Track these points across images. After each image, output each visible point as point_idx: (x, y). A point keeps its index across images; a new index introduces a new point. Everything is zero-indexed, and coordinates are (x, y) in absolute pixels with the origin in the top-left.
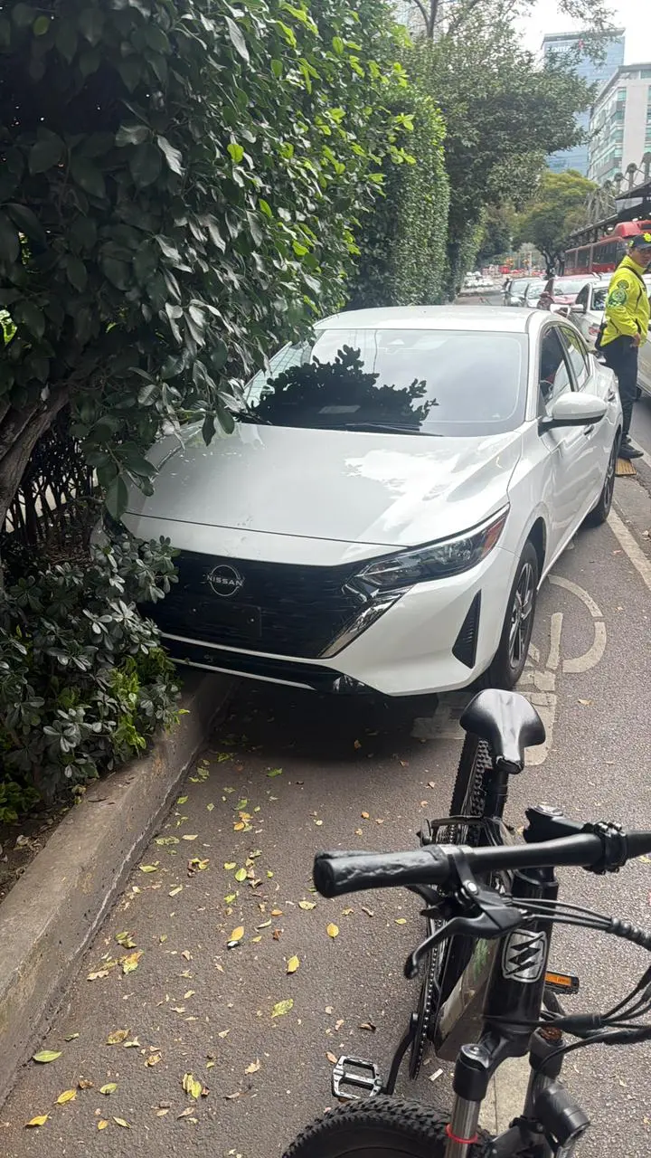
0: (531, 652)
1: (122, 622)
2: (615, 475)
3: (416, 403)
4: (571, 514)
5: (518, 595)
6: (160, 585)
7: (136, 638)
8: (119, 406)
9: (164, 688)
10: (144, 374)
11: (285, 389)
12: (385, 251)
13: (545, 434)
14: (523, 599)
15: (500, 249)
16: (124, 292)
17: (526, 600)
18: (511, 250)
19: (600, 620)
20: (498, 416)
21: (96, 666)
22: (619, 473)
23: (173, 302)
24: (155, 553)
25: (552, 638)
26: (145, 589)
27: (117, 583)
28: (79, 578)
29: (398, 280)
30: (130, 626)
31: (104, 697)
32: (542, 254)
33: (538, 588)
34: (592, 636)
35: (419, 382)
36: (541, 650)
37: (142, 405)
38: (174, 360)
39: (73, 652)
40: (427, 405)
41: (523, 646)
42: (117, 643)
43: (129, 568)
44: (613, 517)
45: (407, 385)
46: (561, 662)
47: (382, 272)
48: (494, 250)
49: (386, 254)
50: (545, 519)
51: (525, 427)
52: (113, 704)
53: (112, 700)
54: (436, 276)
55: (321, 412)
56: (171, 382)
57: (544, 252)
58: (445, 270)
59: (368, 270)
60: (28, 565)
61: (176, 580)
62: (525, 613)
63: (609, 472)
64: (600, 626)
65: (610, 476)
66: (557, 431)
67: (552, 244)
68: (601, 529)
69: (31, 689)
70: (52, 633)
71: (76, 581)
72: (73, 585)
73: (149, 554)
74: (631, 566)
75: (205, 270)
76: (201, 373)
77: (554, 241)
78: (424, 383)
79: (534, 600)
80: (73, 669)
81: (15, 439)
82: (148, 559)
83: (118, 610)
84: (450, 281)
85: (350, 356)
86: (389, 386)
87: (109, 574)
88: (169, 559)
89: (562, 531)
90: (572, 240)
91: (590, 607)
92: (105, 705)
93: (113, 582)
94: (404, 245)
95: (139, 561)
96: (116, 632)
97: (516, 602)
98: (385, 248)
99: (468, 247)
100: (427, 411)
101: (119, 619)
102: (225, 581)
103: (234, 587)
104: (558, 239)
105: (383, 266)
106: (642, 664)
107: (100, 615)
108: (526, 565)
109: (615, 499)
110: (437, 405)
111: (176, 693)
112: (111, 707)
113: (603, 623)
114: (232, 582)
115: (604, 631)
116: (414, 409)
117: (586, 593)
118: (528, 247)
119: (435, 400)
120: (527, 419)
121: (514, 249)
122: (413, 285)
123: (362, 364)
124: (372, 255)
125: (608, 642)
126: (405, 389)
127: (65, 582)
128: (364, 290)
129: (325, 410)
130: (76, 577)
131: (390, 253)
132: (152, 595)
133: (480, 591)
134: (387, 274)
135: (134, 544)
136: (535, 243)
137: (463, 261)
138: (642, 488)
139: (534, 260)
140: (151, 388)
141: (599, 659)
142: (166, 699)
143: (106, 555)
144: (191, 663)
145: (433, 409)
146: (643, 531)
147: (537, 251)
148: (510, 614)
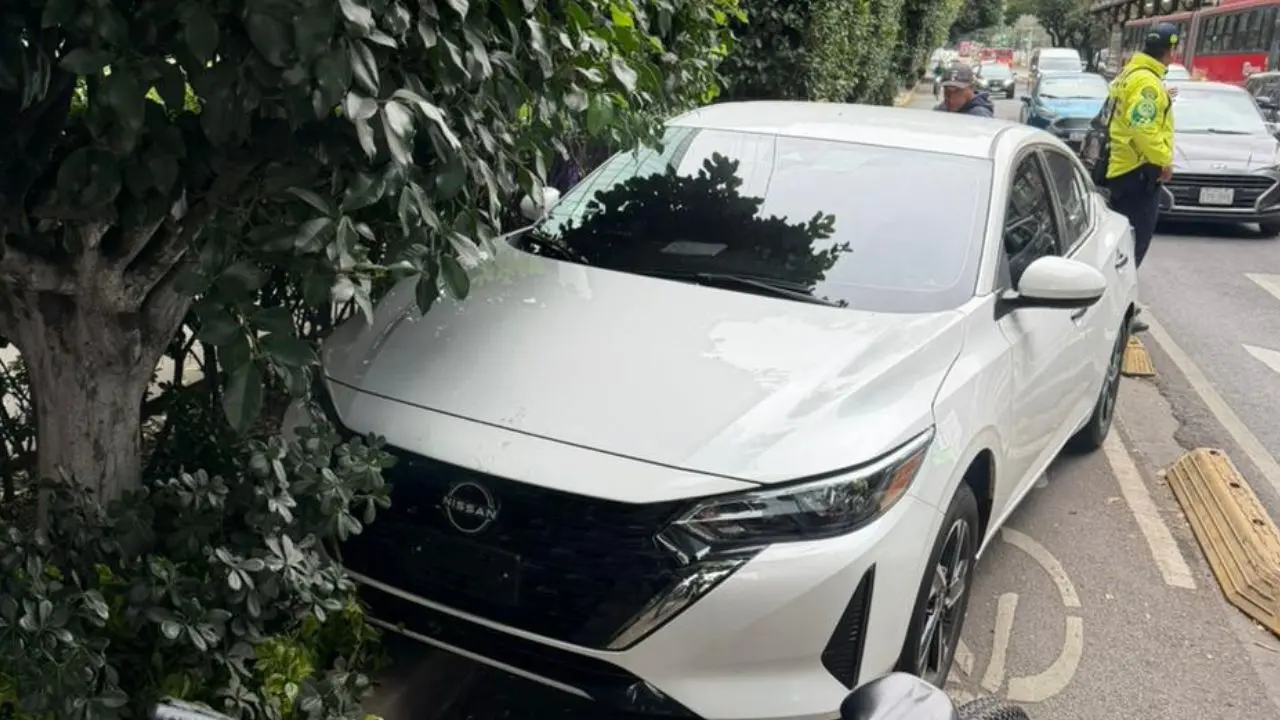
0: (959, 656)
1: (281, 572)
2: (1121, 373)
3: (818, 246)
4: (1048, 432)
5: (940, 569)
6: (357, 511)
7: (307, 596)
8: (267, 248)
9: (343, 679)
10: (312, 199)
11: (621, 209)
12: (801, 16)
13: (1006, 320)
14: (949, 576)
15: (986, 21)
16: (280, 69)
17: (956, 574)
18: (1002, 23)
19: (1075, 612)
20: (932, 283)
21: (228, 641)
22: (1130, 370)
23: (362, 91)
24: (357, 459)
25: (996, 637)
26: (330, 518)
27: (283, 507)
28: (219, 495)
29: (818, 60)
30: (293, 578)
31: (238, 691)
32: (1048, 32)
33: (978, 556)
34: (1060, 637)
35: (824, 216)
36: (976, 656)
37: (300, 250)
38: (367, 181)
39: (188, 618)
40: (834, 249)
41: (946, 649)
42: (266, 606)
43: (309, 480)
44: (1112, 444)
45: (806, 218)
46: (1006, 681)
47: (795, 45)
48: (977, 21)
49: (802, 21)
50: (995, 453)
51: (975, 303)
52: (252, 704)
53: (252, 697)
54: (881, 55)
55: (664, 250)
56: (359, 216)
57: (1051, 30)
58: (899, 47)
59: (774, 42)
60: (202, 439)
61: (387, 502)
62: (952, 598)
63: (1110, 372)
64: (1075, 624)
65: (1112, 379)
66: (1026, 313)
67: (1064, 19)
68: (1094, 457)
69: (112, 674)
70: (161, 582)
71: (213, 500)
72: (206, 507)
73: (346, 460)
74: (1134, 525)
75: (428, 44)
76: (415, 203)
77: (1066, 15)
78: (831, 219)
79: (969, 578)
80: (185, 646)
81: (176, 259)
82: (342, 468)
83: (277, 551)
84: (907, 62)
85: (723, 169)
86: (780, 217)
87: (271, 492)
88: (379, 470)
89: (1030, 460)
90: (1093, 17)
91: (1063, 589)
92: (237, 705)
93: (273, 505)
94: (830, 9)
95: (327, 472)
96: (270, 589)
97: (936, 579)
98: (803, 13)
99: (938, 17)
100: (835, 258)
101: (275, 567)
102: (470, 509)
103: (484, 518)
104: (1070, 14)
105: (795, 37)
106: (1135, 697)
107: (248, 557)
108: (958, 523)
109: (1119, 410)
110: (850, 251)
111: (365, 688)
112: (250, 709)
113: (1080, 619)
114: (480, 512)
115: (1080, 633)
116: (816, 252)
117: (1058, 563)
118: (1028, 21)
119: (847, 244)
120: (977, 292)
121: (1008, 23)
122: (841, 67)
123: (739, 182)
124: (782, 20)
125: (1084, 653)
126: (802, 225)
127: (193, 502)
128: (766, 70)
129: (673, 248)
130: (214, 493)
131: (809, 20)
132: (341, 527)
133: (874, 565)
134: (801, 50)
135: (326, 443)
136: (1038, 16)
137: (929, 34)
138: (1163, 399)
139: (1037, 40)
140: (323, 222)
141: (1067, 682)
142: (344, 698)
143: (270, 461)
144: (407, 632)
145: (842, 255)
146: (1157, 468)
147: (1040, 28)
148: (924, 603)
